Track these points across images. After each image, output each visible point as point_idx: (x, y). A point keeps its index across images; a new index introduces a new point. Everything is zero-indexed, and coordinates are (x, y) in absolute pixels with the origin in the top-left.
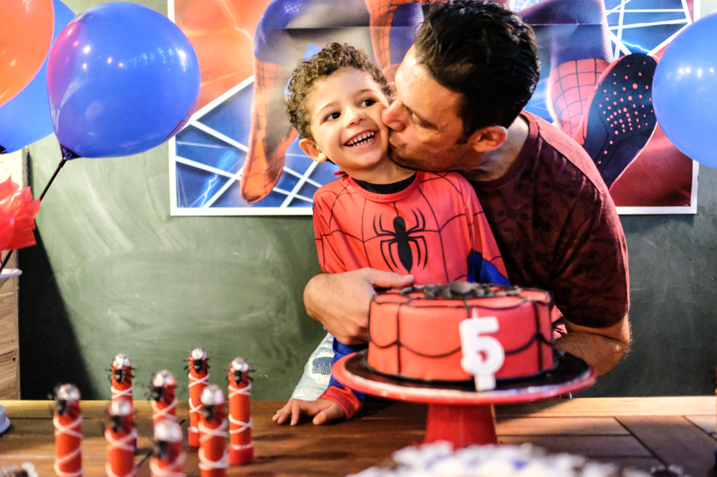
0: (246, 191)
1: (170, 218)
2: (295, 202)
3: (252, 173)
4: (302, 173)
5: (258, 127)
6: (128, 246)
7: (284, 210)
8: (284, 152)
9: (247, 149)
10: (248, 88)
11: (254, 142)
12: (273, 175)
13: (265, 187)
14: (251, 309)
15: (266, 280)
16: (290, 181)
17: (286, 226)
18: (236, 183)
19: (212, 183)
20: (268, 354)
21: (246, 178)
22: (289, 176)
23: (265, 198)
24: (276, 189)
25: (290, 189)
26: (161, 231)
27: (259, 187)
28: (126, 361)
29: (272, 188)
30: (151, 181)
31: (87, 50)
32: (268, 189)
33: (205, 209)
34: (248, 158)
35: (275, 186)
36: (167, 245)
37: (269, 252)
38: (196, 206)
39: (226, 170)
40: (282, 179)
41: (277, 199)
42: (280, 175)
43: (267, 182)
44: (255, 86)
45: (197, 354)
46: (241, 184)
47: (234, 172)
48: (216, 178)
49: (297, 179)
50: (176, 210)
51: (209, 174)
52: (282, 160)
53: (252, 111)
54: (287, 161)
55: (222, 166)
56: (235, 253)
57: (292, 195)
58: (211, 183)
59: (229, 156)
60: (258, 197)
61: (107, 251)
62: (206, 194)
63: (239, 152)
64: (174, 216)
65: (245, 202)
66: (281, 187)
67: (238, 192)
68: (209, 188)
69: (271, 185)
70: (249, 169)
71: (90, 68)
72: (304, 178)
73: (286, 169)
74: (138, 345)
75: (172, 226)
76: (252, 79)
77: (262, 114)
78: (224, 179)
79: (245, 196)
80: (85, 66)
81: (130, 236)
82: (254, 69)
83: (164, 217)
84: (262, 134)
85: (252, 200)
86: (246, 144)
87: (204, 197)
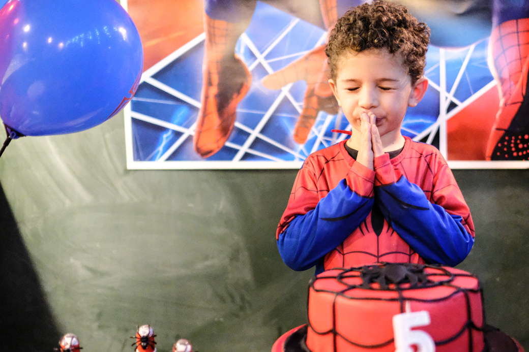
0: (199, 146)
1: (127, 172)
2: (247, 156)
3: (205, 128)
4: (253, 128)
5: (210, 84)
6: (87, 198)
7: (236, 163)
8: (235, 108)
9: (199, 105)
10: (200, 46)
11: (207, 98)
12: (225, 130)
13: (218, 141)
14: (206, 258)
15: (219, 230)
16: (241, 136)
17: (238, 179)
18: (190, 138)
19: (167, 138)
20: (223, 300)
21: (199, 133)
22: (241, 132)
23: (218, 152)
24: (229, 144)
25: (241, 143)
26: (119, 184)
27: (212, 142)
28: (74, 339)
29: (224, 142)
30: (107, 136)
31: (27, 28)
32: (220, 144)
33: (161, 163)
34: (200, 114)
35: (227, 140)
36: (125, 197)
37: (223, 204)
38: (152, 159)
39: (180, 124)
40: (233, 134)
41: (229, 153)
42: (232, 131)
43: (219, 137)
44: (206, 43)
45: (144, 331)
46: (195, 139)
47: (188, 127)
48: (170, 133)
49: (248, 135)
50: (132, 164)
51: (163, 129)
52: (233, 116)
53: (204, 68)
54: (238, 117)
55: (176, 121)
56: (190, 205)
57: (244, 149)
58: (165, 137)
59: (182, 112)
60: (210, 152)
61: (68, 202)
62: (161, 148)
63: (193, 108)
64: (130, 170)
65: (198, 156)
66: (234, 141)
67: (192, 146)
68: (164, 143)
69: (222, 140)
70: (202, 124)
71: (31, 46)
72: (255, 133)
73: (238, 124)
74: (99, 291)
75: (129, 179)
76: (203, 37)
77: (214, 71)
78: (178, 134)
79: (198, 150)
80: (25, 45)
81: (89, 188)
82: (205, 26)
83: (121, 170)
84: (214, 91)
85: (205, 154)
86: (198, 100)
87: (158, 152)
